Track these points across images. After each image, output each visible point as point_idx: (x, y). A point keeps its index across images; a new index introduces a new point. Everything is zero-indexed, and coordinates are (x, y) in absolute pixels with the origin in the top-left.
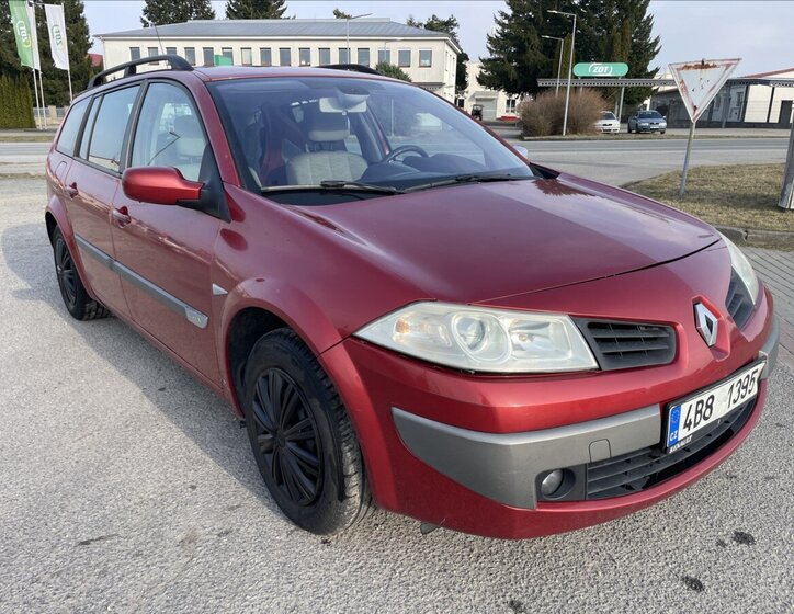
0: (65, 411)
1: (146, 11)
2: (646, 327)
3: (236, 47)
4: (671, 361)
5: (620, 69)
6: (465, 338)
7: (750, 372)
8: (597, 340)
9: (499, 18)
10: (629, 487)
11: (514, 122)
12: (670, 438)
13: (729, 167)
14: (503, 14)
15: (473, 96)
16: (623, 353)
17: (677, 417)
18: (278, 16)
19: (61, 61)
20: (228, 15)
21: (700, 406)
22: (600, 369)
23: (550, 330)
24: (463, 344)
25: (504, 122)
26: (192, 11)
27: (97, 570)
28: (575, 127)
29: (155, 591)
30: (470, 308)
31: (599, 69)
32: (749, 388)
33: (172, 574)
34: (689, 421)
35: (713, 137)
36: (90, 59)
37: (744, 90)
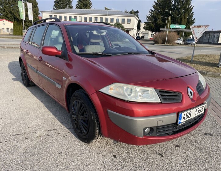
0: (16, 105)
1: (54, 6)
2: (174, 93)
3: (78, 16)
4: (180, 102)
5: (183, 27)
6: (127, 93)
7: (202, 106)
8: (161, 95)
9: (150, 11)
10: (168, 134)
11: (152, 40)
12: (179, 122)
13: (208, 55)
14: (151, 10)
15: (142, 32)
16: (168, 99)
17: (181, 116)
18: (90, 8)
19: (31, 18)
20: (76, 8)
21: (187, 114)
22: (161, 102)
23: (149, 92)
24: (127, 94)
25: (150, 40)
26: (67, 6)
27: (16, 141)
28: (169, 42)
29: (29, 147)
30: (129, 85)
31: (177, 26)
32: (201, 111)
33: (34, 143)
34: (184, 118)
35: (208, 47)
36: (39, 18)
37: (218, 34)
